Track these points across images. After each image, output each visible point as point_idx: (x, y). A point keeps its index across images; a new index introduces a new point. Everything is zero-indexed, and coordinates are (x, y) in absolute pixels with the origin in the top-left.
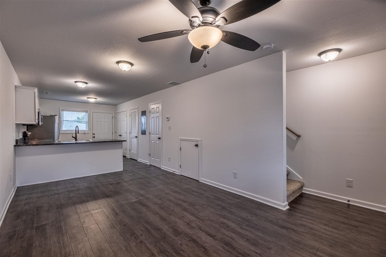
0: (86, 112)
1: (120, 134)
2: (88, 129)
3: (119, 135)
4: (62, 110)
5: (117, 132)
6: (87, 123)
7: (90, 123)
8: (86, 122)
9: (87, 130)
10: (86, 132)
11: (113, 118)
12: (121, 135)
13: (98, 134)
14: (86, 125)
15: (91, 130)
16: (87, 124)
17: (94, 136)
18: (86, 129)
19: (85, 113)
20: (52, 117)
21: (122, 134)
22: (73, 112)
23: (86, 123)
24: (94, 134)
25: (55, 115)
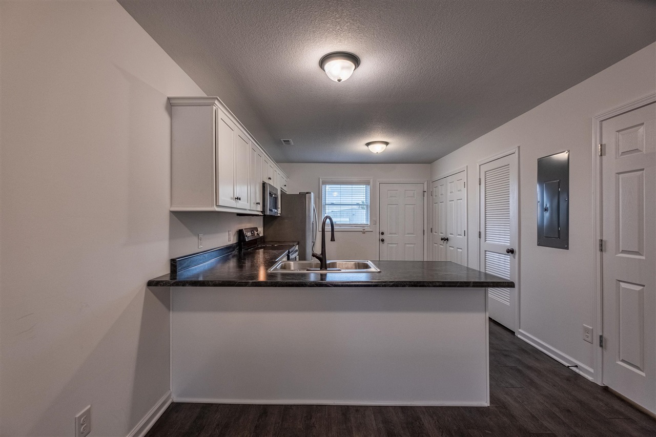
0: (367, 183)
1: (443, 236)
2: (370, 221)
3: (442, 239)
4: (325, 183)
5: (434, 231)
6: (369, 209)
7: (374, 207)
8: (367, 206)
9: (369, 223)
10: (367, 229)
11: (426, 193)
12: (447, 239)
13: (390, 234)
14: (367, 212)
15: (375, 224)
16: (369, 211)
17: (382, 237)
18: (367, 220)
19: (365, 186)
20: (302, 197)
21: (449, 236)
22: (342, 186)
23: (367, 208)
24: (383, 233)
25: (308, 193)
